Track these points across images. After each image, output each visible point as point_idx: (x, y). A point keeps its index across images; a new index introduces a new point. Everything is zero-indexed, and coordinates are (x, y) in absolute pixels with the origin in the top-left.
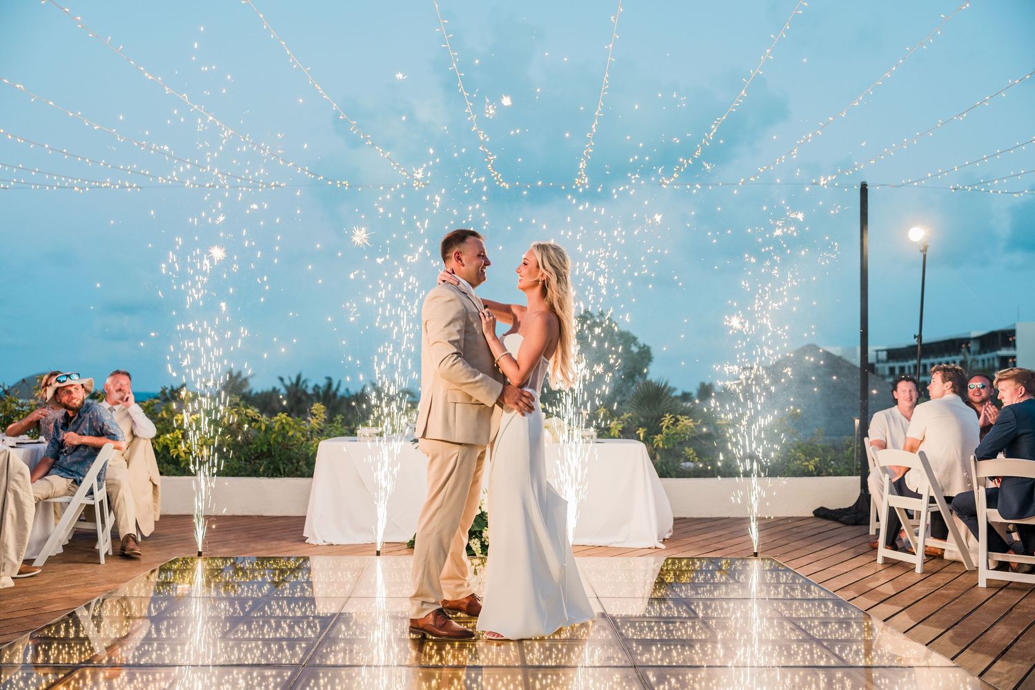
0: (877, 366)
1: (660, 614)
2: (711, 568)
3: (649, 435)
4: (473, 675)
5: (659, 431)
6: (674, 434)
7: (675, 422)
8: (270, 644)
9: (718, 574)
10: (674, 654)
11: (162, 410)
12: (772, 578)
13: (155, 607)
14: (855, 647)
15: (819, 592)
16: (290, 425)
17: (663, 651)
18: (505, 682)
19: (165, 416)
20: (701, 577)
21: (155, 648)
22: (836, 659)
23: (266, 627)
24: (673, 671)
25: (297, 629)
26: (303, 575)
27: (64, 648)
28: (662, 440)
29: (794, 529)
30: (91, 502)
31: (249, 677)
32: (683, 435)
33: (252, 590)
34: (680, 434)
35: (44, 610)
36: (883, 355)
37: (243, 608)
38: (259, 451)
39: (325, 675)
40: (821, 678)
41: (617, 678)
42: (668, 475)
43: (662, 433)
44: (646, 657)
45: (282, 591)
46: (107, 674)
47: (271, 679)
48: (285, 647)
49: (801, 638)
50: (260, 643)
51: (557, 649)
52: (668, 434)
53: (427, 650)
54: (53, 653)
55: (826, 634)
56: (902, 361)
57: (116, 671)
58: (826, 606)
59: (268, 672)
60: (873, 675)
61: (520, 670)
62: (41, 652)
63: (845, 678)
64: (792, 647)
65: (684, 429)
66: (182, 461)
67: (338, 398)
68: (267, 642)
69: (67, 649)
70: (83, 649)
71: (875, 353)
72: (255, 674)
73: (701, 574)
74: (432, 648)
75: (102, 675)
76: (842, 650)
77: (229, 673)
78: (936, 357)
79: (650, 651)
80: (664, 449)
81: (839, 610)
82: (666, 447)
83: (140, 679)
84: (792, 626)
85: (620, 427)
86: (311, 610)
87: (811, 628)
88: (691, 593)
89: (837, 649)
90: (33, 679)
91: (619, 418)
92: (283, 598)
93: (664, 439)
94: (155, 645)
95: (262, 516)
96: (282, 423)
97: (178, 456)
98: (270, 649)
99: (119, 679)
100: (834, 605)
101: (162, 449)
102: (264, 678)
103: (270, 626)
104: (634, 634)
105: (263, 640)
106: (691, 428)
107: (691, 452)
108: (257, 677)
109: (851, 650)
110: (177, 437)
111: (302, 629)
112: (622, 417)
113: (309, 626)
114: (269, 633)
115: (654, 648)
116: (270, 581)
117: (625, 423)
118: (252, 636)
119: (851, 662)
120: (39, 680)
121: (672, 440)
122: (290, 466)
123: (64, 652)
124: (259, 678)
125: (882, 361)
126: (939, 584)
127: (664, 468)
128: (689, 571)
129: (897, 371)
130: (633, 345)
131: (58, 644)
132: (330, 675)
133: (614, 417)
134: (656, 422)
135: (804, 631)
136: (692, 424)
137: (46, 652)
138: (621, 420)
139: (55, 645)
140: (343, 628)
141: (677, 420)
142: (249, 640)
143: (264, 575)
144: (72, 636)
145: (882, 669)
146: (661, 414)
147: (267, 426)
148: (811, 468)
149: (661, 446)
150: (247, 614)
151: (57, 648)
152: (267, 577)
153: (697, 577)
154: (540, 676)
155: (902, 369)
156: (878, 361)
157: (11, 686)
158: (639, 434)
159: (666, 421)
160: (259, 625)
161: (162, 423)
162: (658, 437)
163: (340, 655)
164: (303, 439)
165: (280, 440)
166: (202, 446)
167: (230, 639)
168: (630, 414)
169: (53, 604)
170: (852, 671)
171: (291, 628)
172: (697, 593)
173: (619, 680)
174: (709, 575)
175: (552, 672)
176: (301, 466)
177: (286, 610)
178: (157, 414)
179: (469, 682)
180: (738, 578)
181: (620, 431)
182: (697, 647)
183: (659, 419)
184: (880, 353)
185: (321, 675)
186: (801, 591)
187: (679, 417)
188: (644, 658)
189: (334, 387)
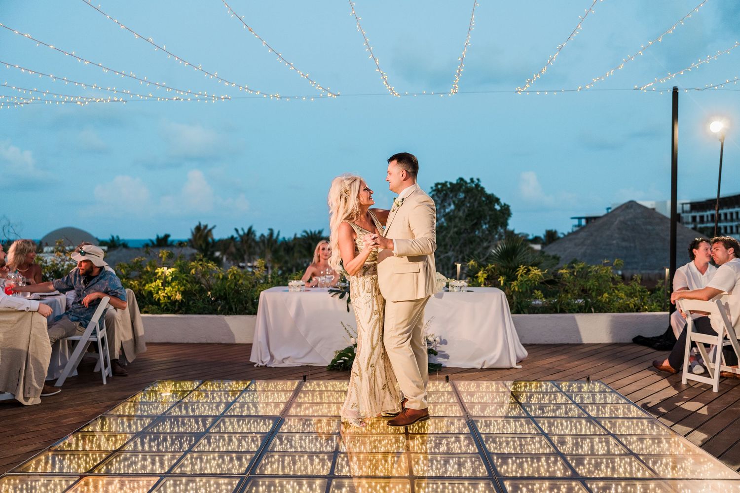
0: (682, 215)
1: (515, 430)
2: (554, 390)
3: (507, 281)
4: (373, 484)
5: (515, 279)
6: (527, 281)
7: (527, 271)
8: (224, 456)
9: (559, 395)
10: (525, 465)
11: (146, 266)
12: (601, 399)
13: (141, 424)
14: (664, 461)
15: (637, 411)
16: (240, 276)
17: (516, 463)
18: (397, 490)
19: (149, 269)
20: (547, 398)
21: (140, 459)
22: (650, 472)
23: (221, 440)
24: (524, 482)
25: (243, 442)
26: (249, 396)
27: (74, 458)
28: (517, 285)
29: (618, 354)
30: (95, 340)
31: (207, 485)
32: (533, 281)
33: (212, 409)
34: (531, 281)
35: (62, 423)
36: (687, 207)
37: (204, 425)
38: (218, 295)
39: (264, 484)
40: (638, 488)
41: (482, 487)
42: (522, 312)
43: (517, 280)
44: (504, 469)
45: (234, 410)
46: (105, 481)
47: (224, 487)
48: (235, 458)
49: (622, 452)
50: (216, 455)
51: (437, 461)
52: (521, 281)
53: (340, 462)
54: (66, 462)
55: (642, 449)
56: (702, 211)
57: (111, 479)
58: (643, 424)
59: (222, 481)
60: (679, 486)
61: (408, 481)
62: (58, 462)
63: (657, 489)
64: (616, 460)
65: (534, 277)
66: (162, 303)
67: (279, 243)
68: (222, 455)
69: (76, 459)
70: (88, 460)
71: (681, 206)
72: (212, 482)
73: (547, 395)
74: (343, 459)
75: (100, 482)
76: (655, 463)
77: (193, 481)
78: (728, 208)
79: (507, 464)
80: (519, 291)
81: (652, 428)
82: (521, 290)
83: (128, 486)
84: (616, 442)
85: (485, 276)
86: (254, 427)
87: (630, 444)
88: (539, 412)
89: (650, 462)
90: (51, 485)
91: (485, 268)
92: (234, 416)
93: (519, 285)
94: (140, 456)
95: (221, 344)
96: (234, 274)
97: (159, 299)
98: (223, 460)
99: (113, 486)
100: (648, 422)
101: (148, 294)
102: (218, 485)
103: (224, 440)
104: (496, 448)
105: (219, 452)
106: (540, 276)
107: (540, 293)
108: (213, 484)
109: (661, 463)
110: (158, 285)
111: (247, 443)
112: (487, 268)
113: (253, 440)
114: (223, 446)
115: (510, 461)
116: (225, 401)
117: (490, 273)
118: (211, 450)
119: (661, 475)
120: (55, 485)
121: (525, 286)
122: (241, 306)
123: (74, 462)
124: (215, 486)
125: (687, 212)
126: (730, 402)
127: (519, 306)
128: (537, 392)
129: (698, 219)
130: (496, 204)
131: (70, 455)
132: (267, 483)
133: (480, 267)
134: (513, 271)
135: (625, 446)
136: (540, 273)
137: (61, 462)
138: (486, 270)
139: (68, 456)
140: (278, 442)
141: (529, 270)
142: (209, 452)
143: (221, 395)
144: (80, 449)
145: (686, 481)
146: (516, 265)
147: (223, 276)
148: (632, 306)
149: (517, 289)
150: (207, 431)
151: (70, 459)
152: (223, 397)
153: (543, 397)
154: (423, 485)
155: (702, 217)
156: (683, 212)
157: (36, 490)
158: (500, 281)
159: (521, 271)
160: (216, 439)
161: (147, 274)
162: (515, 283)
163: (275, 466)
164: (249, 286)
165: (233, 286)
166: (176, 292)
167: (194, 452)
168: (493, 266)
169: (68, 418)
170: (662, 482)
171: (240, 441)
172: (543, 412)
173: (483, 489)
174: (553, 396)
175: (433, 482)
176: (248, 306)
177: (236, 426)
178: (142, 268)
179: (370, 490)
180: (575, 398)
181: (485, 279)
182: (543, 459)
183: (515, 269)
184: (685, 205)
185: (261, 483)
186: (623, 410)
187: (530, 268)
188: (503, 470)
189: (275, 235)
